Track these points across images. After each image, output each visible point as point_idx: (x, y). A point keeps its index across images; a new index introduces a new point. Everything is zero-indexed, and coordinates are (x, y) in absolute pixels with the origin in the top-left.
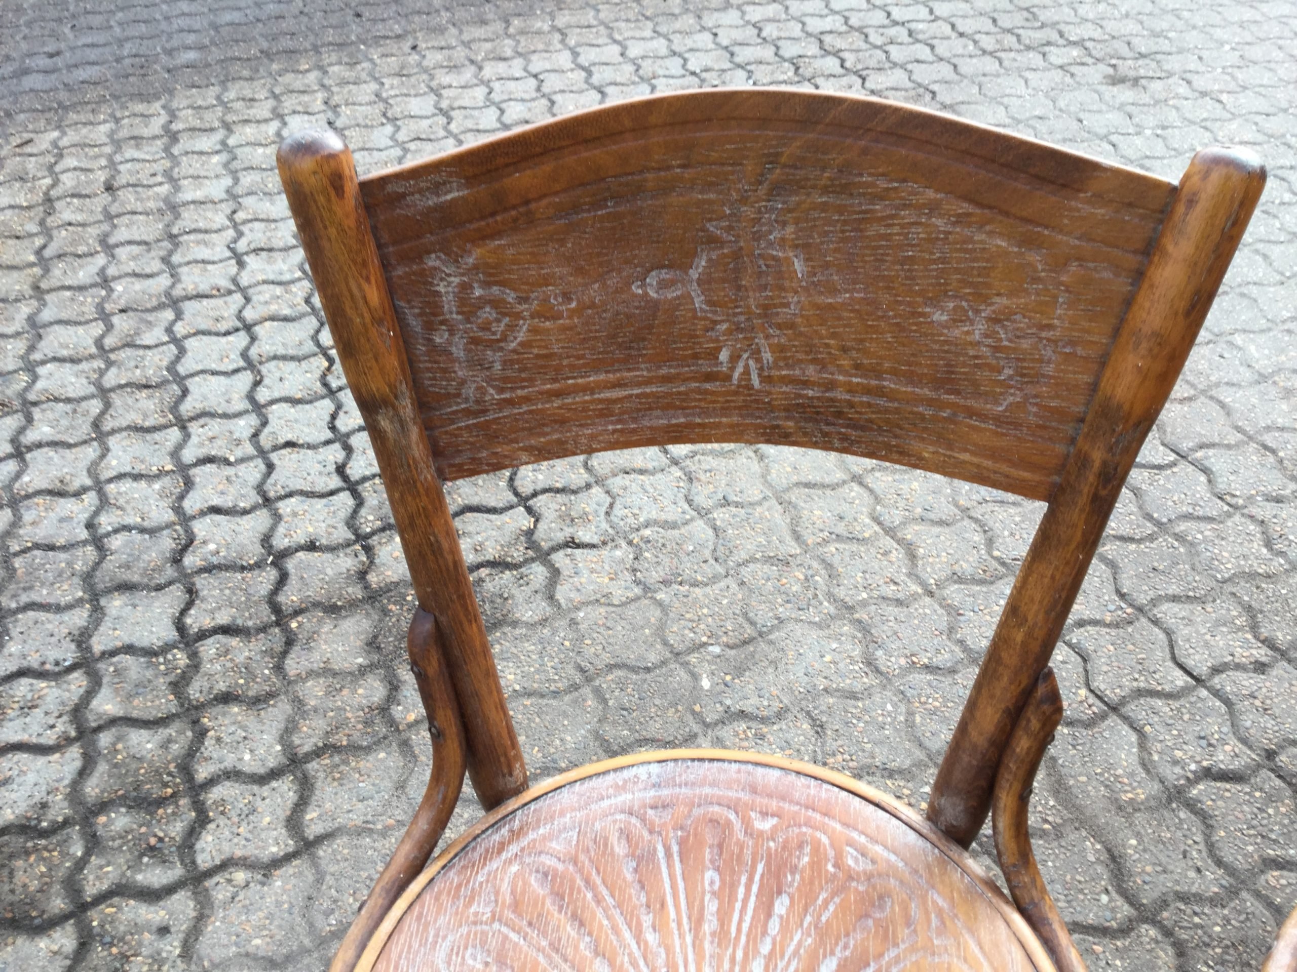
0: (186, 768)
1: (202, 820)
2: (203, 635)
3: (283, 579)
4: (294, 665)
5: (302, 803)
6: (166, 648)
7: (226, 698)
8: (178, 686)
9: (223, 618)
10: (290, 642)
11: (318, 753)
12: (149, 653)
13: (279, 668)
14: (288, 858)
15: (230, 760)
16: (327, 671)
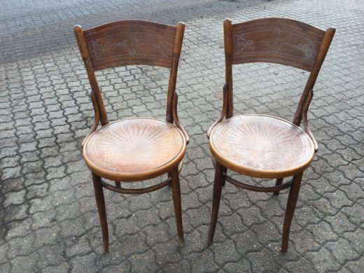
0: (42, 167)
1: (47, 173)
2: (42, 148)
3: (57, 138)
4: (61, 150)
5: (66, 169)
6: (35, 151)
7: (49, 156)
8: (39, 156)
9: (46, 145)
10: (60, 147)
11: (68, 162)
12: (32, 152)
13: (58, 151)
14: (65, 177)
15: (51, 165)
16: (68, 151)
